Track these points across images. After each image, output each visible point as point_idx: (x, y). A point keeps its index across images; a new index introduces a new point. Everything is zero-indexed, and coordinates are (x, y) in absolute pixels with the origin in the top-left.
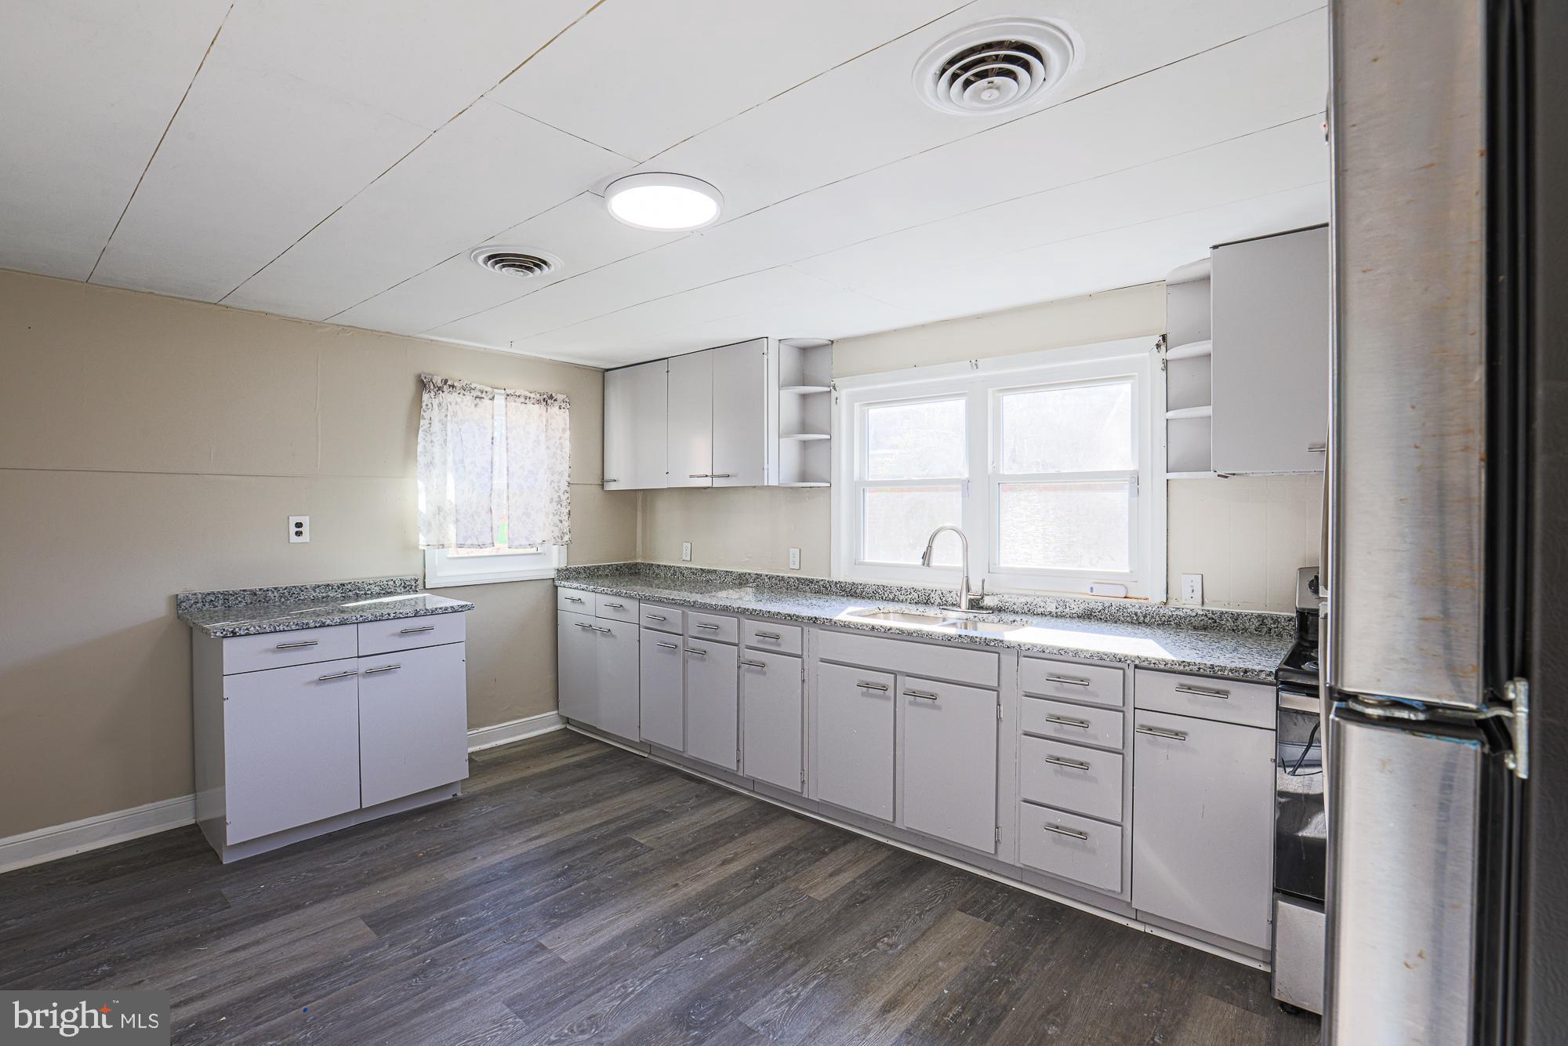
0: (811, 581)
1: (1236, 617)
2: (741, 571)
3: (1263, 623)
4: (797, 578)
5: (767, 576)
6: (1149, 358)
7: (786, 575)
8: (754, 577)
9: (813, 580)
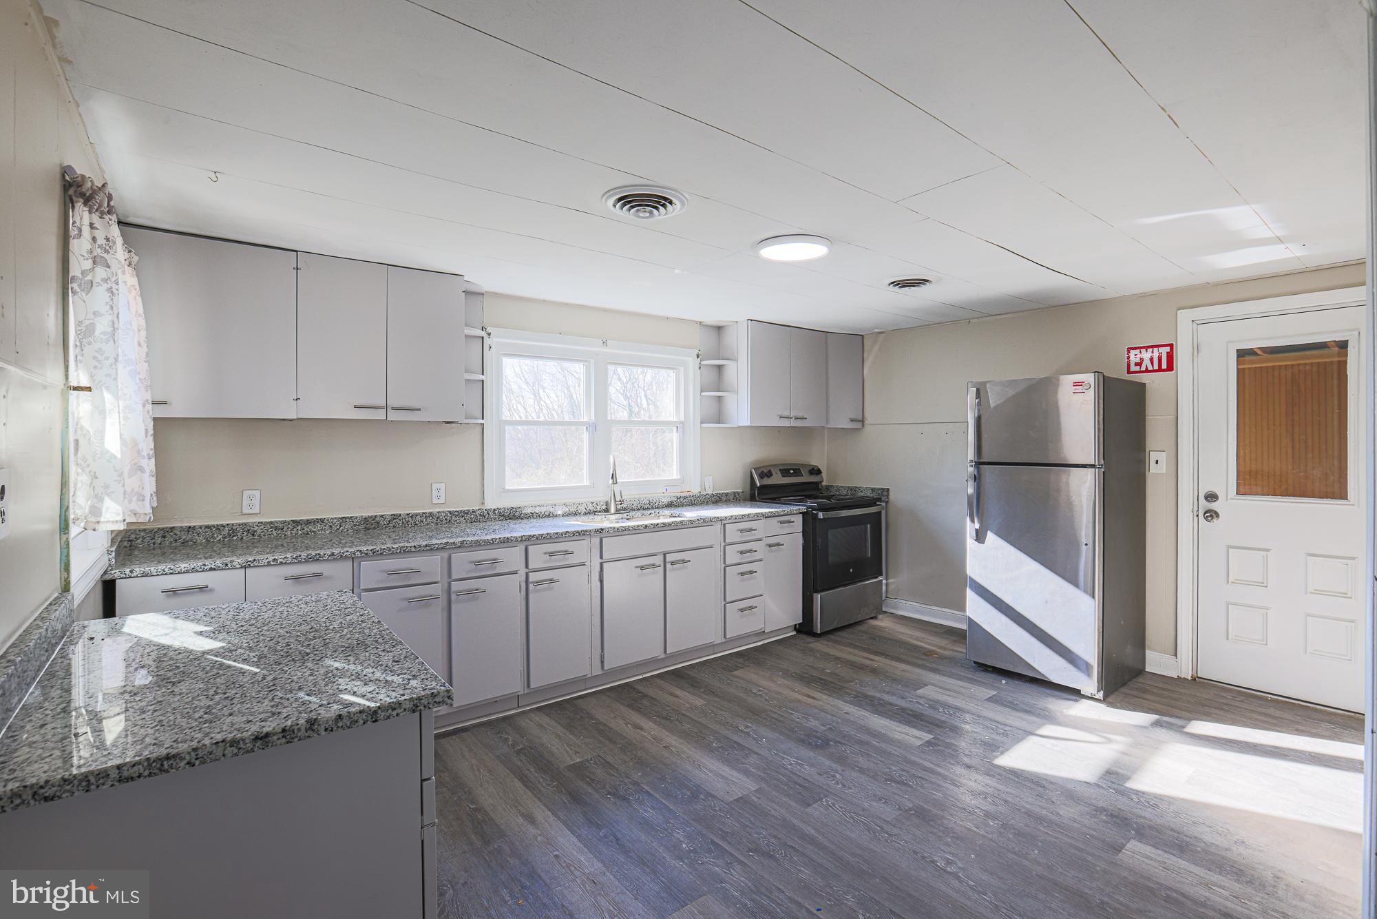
0: (467, 513)
1: (727, 494)
2: (366, 514)
3: (735, 496)
4: (450, 512)
5: (408, 514)
6: (692, 362)
7: (435, 510)
8: (389, 518)
9: (469, 511)
